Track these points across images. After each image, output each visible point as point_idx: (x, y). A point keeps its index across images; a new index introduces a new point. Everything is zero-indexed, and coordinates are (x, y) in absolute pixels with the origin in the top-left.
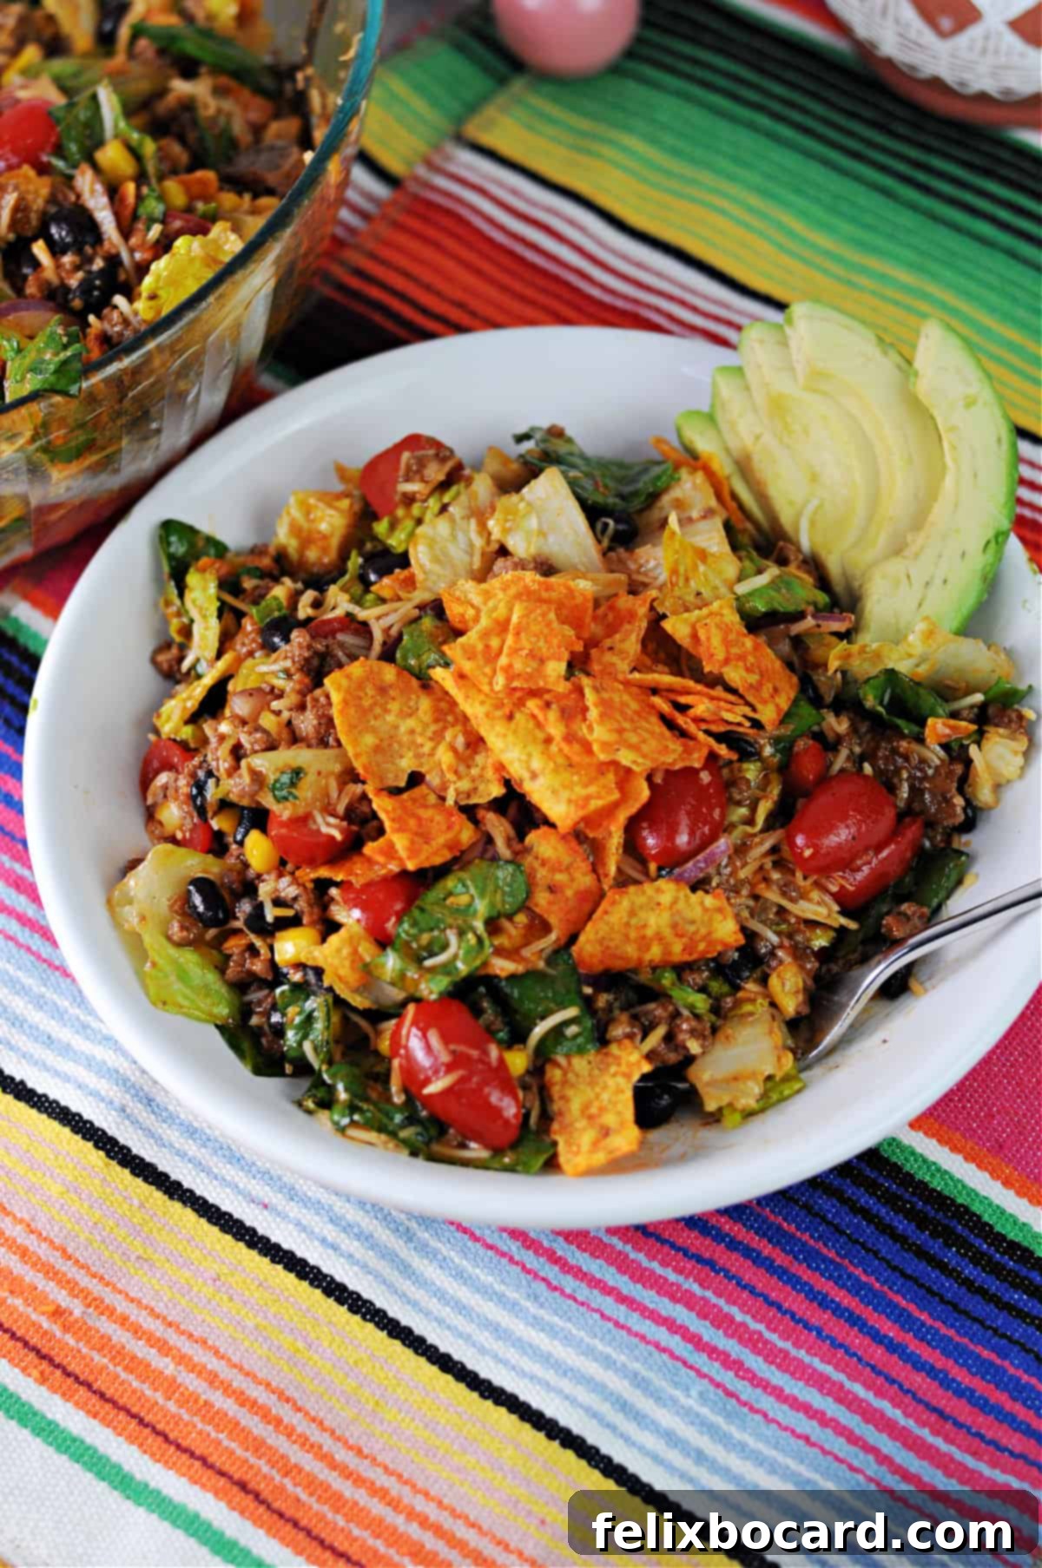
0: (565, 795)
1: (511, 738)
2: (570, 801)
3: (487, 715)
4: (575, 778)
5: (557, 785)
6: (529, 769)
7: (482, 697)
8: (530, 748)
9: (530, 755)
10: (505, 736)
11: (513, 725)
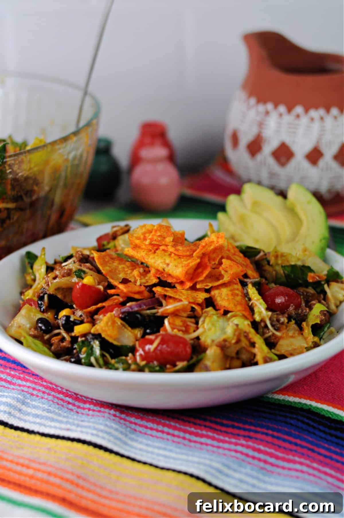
0: (180, 265)
1: (156, 257)
2: (182, 267)
3: (146, 254)
4: (182, 260)
5: (176, 264)
6: (165, 264)
7: (143, 250)
8: (164, 258)
9: (165, 259)
10: (154, 258)
11: (156, 254)
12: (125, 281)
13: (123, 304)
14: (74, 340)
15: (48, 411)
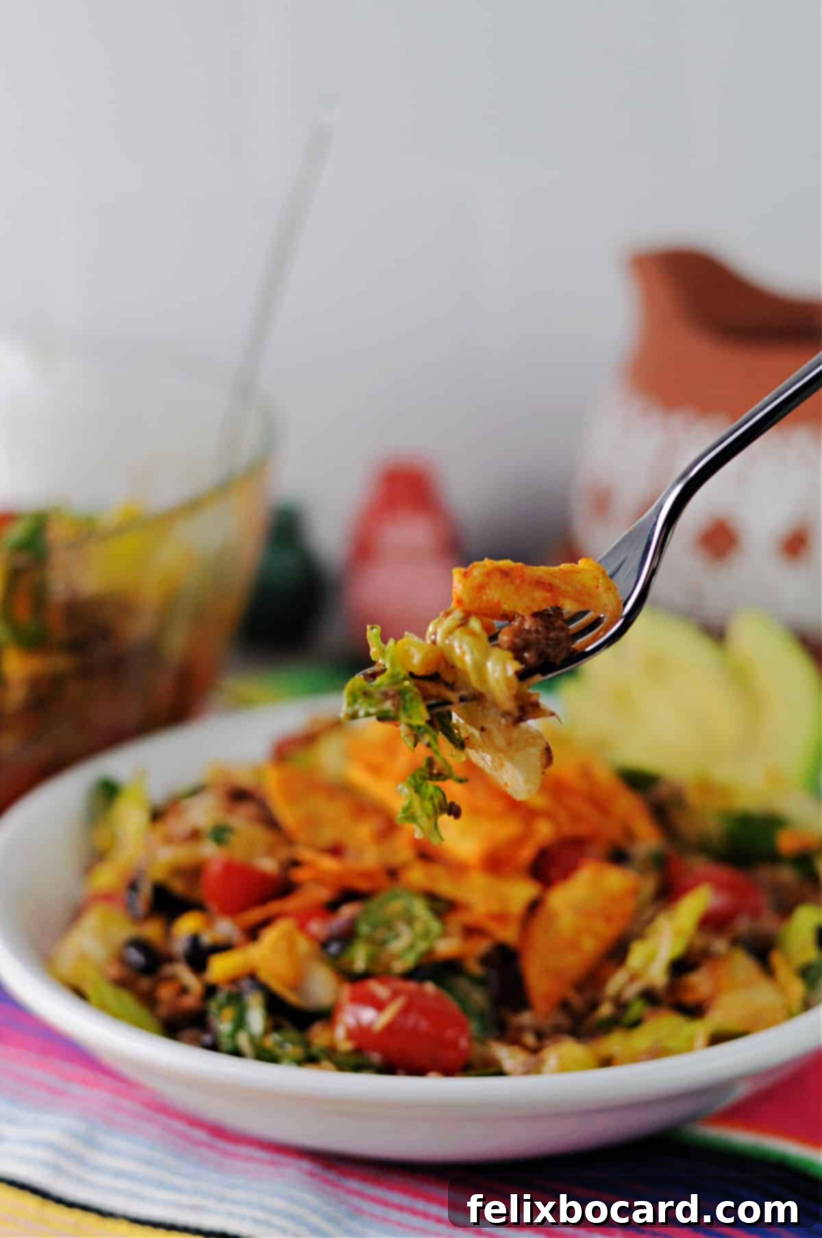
12: (336, 851)
13: (332, 907)
14: (210, 991)
15: (149, 1163)
